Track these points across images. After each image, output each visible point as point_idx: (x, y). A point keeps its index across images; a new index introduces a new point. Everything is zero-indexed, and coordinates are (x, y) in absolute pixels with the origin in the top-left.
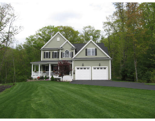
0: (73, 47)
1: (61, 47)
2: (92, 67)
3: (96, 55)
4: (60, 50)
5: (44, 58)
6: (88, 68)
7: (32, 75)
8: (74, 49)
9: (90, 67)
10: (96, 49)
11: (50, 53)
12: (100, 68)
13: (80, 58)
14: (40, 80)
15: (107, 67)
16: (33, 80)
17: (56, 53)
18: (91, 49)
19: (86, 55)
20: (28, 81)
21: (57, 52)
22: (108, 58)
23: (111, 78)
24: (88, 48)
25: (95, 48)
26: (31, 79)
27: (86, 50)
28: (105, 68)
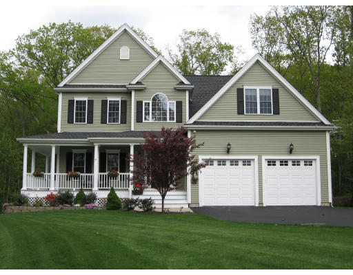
0: (182, 83)
1: (138, 83)
2: (264, 158)
3: (277, 112)
4: (133, 93)
5: (70, 121)
6: (247, 163)
7: (24, 188)
8: (184, 91)
9: (256, 158)
10: (276, 92)
11: (91, 102)
12: (290, 163)
13: (216, 123)
14: (58, 208)
15: (318, 158)
16: (28, 205)
17: (114, 106)
18: (258, 88)
19: (240, 112)
20: (9, 210)
21: (118, 99)
22: (322, 123)
23: (330, 200)
24: (245, 88)
25: (271, 88)
26: (22, 201)
27: (240, 91)
28: (309, 163)
